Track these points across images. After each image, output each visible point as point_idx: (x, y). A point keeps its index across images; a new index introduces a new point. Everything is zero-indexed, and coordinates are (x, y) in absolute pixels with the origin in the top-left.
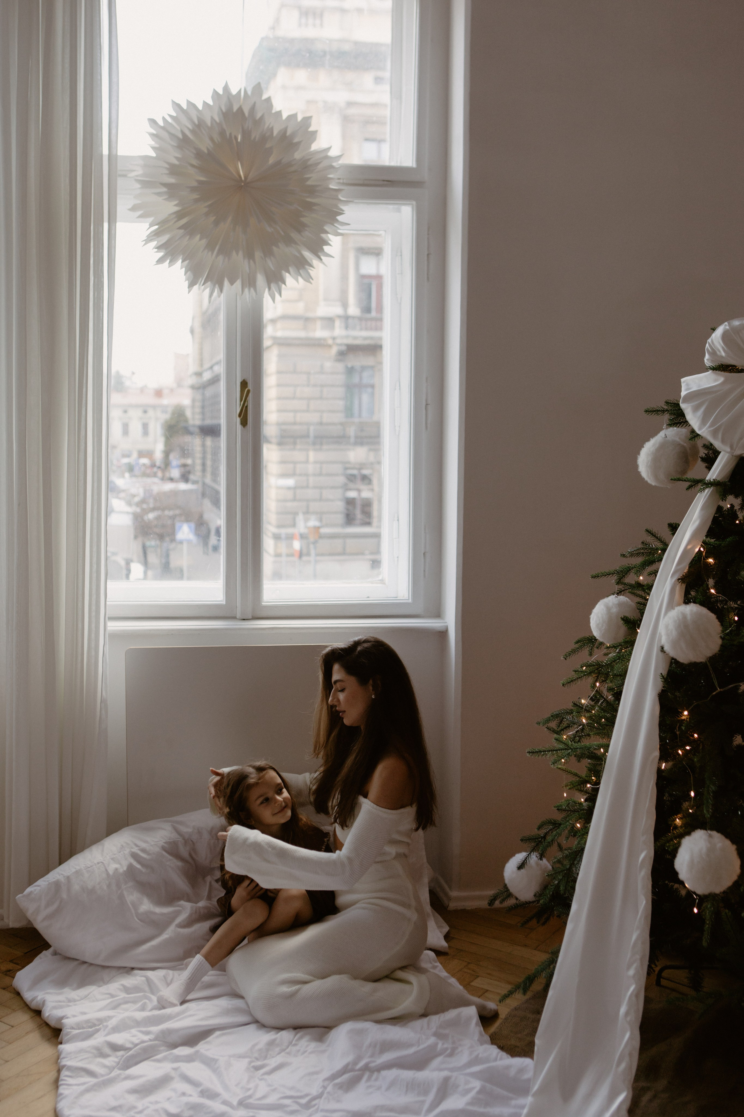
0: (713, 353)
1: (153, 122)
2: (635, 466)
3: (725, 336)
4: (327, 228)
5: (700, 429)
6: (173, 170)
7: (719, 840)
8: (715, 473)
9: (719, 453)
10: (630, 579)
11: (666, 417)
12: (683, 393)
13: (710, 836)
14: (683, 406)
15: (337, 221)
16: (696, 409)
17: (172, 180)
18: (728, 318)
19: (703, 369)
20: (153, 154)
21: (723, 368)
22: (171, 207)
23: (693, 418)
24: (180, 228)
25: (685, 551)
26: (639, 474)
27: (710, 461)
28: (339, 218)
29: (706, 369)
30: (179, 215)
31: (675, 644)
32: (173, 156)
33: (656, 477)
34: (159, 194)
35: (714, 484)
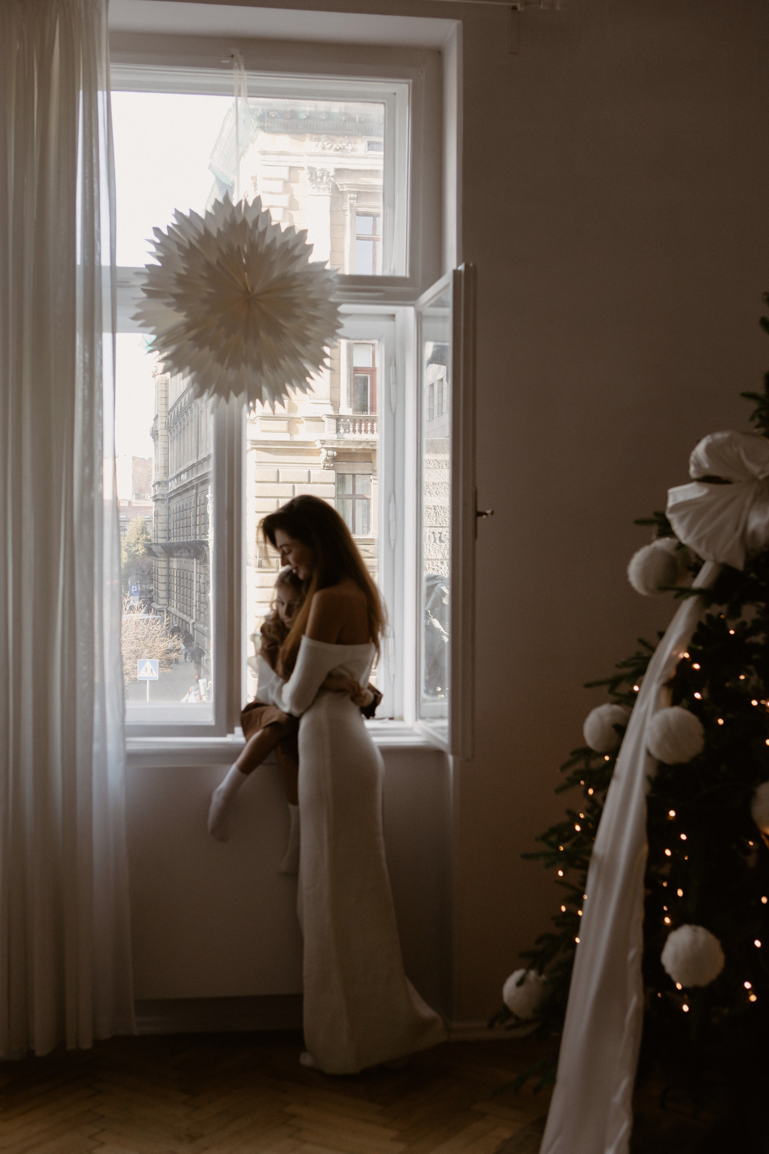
0: (698, 465)
1: (157, 231)
2: (626, 576)
3: (709, 449)
4: (327, 341)
5: (685, 538)
6: (181, 281)
7: (702, 934)
8: (700, 581)
9: (703, 562)
10: (622, 689)
11: (655, 528)
12: (670, 503)
13: (695, 931)
14: (669, 516)
15: (337, 334)
16: (681, 519)
17: (179, 291)
18: (711, 431)
19: (688, 480)
20: (158, 263)
21: (706, 479)
22: (179, 318)
23: (679, 529)
24: (190, 339)
25: (671, 658)
26: (629, 584)
27: (696, 569)
28: (339, 331)
29: (691, 481)
30: (189, 327)
31: (660, 746)
32: (181, 267)
33: (646, 588)
34: (168, 305)
35: (699, 592)
